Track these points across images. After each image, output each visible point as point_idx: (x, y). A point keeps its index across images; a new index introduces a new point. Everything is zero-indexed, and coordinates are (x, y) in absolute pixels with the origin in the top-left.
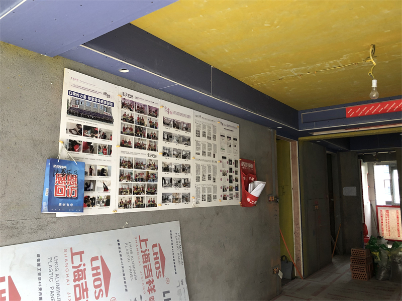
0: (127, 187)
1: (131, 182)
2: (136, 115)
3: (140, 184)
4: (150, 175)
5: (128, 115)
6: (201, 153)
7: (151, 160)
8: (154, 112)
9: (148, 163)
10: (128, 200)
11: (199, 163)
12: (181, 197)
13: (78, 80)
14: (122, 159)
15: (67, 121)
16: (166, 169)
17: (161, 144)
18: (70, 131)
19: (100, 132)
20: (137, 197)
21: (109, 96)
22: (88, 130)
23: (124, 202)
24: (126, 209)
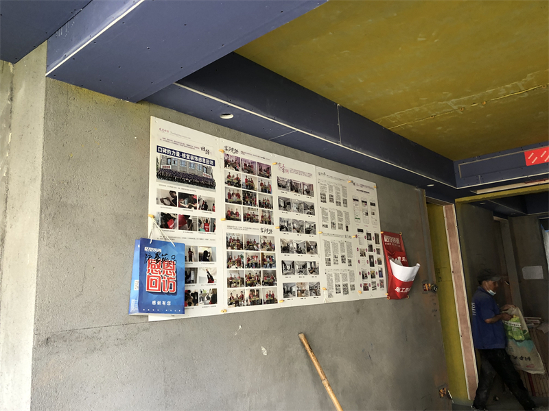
0: (237, 276)
1: (242, 269)
2: (243, 176)
3: (254, 271)
4: (265, 257)
5: (233, 176)
6: (330, 226)
7: (265, 237)
8: (265, 171)
9: (263, 242)
10: (239, 295)
11: (329, 239)
12: (307, 288)
13: (168, 131)
14: (229, 238)
15: (157, 188)
16: (285, 249)
17: (277, 214)
18: (162, 201)
19: (199, 200)
20: (251, 290)
21: (208, 152)
22: (184, 199)
23: (235, 297)
24: (238, 307)
